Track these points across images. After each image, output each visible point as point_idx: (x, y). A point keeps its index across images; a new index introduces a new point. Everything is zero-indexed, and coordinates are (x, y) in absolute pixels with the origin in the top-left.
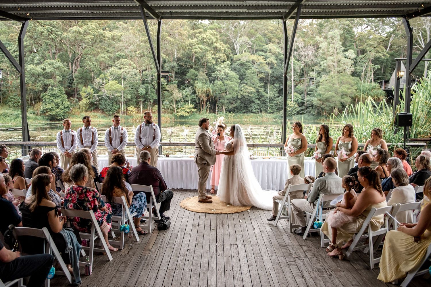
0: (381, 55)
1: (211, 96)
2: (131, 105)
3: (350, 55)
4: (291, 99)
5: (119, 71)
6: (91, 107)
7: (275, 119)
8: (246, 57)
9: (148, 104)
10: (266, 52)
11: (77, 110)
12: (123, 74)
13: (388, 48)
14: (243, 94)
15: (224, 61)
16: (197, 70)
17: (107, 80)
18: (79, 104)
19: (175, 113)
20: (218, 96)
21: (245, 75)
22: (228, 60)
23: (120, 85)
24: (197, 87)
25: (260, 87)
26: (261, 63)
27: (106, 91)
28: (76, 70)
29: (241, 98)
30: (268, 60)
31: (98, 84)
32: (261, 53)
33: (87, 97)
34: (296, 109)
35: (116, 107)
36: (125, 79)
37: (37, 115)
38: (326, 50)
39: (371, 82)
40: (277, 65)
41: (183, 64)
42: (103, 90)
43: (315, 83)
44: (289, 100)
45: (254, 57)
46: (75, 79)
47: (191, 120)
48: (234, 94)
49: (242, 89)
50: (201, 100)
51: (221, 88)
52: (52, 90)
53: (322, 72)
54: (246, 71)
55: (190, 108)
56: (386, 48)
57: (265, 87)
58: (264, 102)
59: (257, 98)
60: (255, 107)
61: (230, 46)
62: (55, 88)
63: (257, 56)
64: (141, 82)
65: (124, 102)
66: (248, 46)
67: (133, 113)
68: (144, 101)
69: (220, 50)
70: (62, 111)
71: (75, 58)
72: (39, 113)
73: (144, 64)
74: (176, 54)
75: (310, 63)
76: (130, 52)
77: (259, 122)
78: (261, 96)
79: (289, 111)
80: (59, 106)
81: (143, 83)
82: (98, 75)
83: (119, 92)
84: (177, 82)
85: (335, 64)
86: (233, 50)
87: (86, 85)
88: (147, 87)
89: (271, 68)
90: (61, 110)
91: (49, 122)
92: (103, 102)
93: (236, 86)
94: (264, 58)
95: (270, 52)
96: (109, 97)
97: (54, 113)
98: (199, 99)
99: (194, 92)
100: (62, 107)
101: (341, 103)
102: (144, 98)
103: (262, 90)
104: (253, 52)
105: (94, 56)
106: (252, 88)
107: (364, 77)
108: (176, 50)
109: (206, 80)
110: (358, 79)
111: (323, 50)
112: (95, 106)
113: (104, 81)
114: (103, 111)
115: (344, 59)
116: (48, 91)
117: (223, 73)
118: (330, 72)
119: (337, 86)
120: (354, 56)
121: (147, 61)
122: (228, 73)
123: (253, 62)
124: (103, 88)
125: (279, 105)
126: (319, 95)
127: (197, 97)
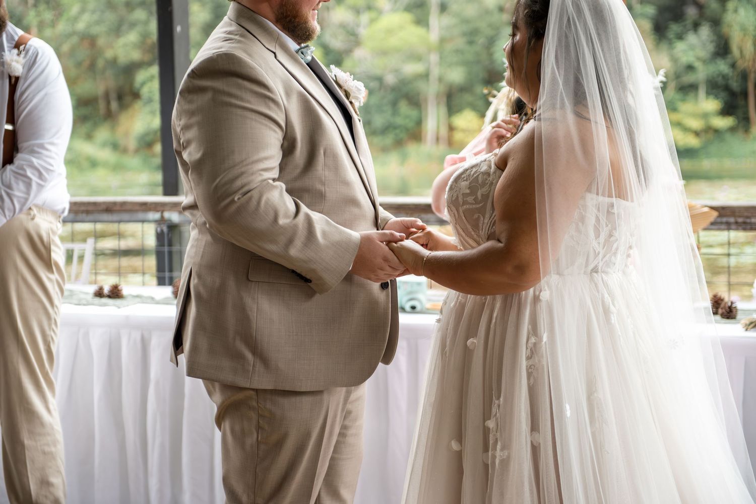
2: (464, 105)
17: (373, 14)
23: (425, 32)
24: (734, 25)
31: (337, 31)
35: (406, 118)
36: (443, 7)
37: (125, 151)
55: (705, 116)
65: (438, 97)
72: (132, 144)
83: (420, 59)
98: (744, 76)
99: (723, 49)
113: (364, 18)
124: (358, 44)
127: (733, 66)
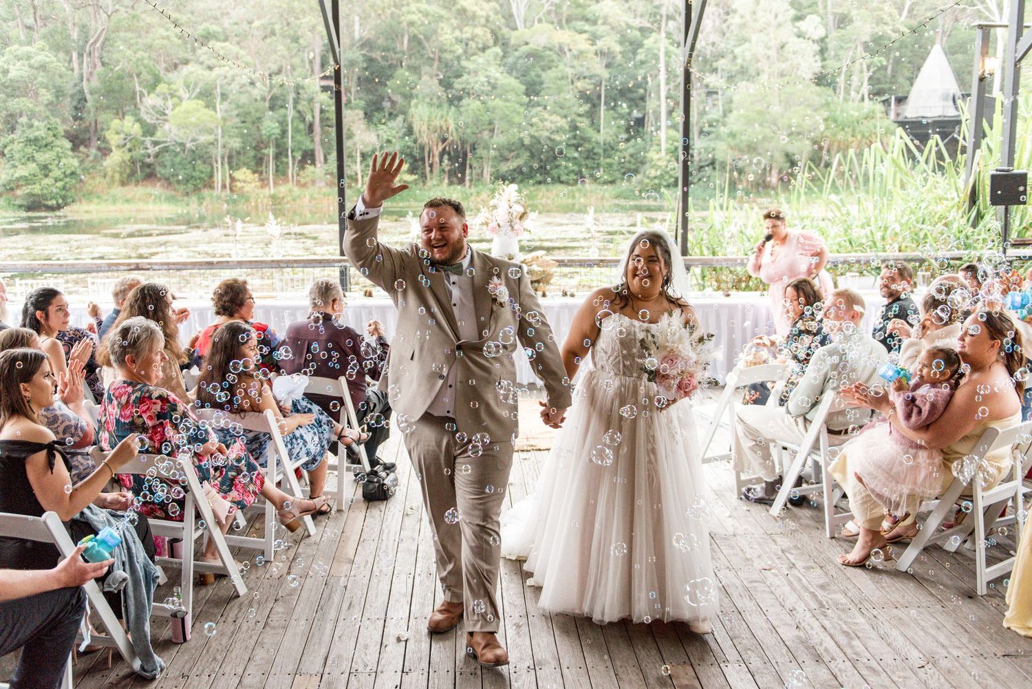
0: (888, 29)
1: (453, 141)
2: (241, 163)
3: (811, 30)
4: (659, 145)
5: (207, 73)
6: (136, 171)
7: (618, 197)
8: (541, 35)
9: (287, 163)
10: (594, 23)
11: (98, 180)
12: (218, 82)
13: (905, 13)
14: (536, 134)
15: (484, 49)
16: (415, 69)
17: (176, 100)
18: (105, 164)
19: (360, 185)
20: (471, 141)
21: (542, 83)
22: (495, 44)
23: (213, 113)
24: (416, 116)
25: (580, 115)
26: (581, 52)
27: (174, 130)
28: (91, 73)
29: (531, 145)
30: (600, 44)
31: (151, 111)
32: (580, 24)
33: (125, 145)
34: (672, 172)
35: (202, 172)
36: (224, 96)
38: (748, 17)
39: (863, 99)
40: (623, 57)
41: (377, 55)
42: (167, 126)
43: (720, 103)
44: (655, 147)
45: (563, 36)
46: (88, 97)
47: (401, 204)
48: (514, 134)
49: (534, 120)
50: (427, 150)
51: (478, 120)
52: (31, 126)
53: (738, 76)
54: (543, 75)
56: (900, 10)
57: (592, 115)
58: (590, 155)
59: (573, 145)
60: (566, 167)
61: (501, 6)
62: (36, 123)
63: (572, 33)
64: (267, 104)
65: (223, 158)
66: (547, 7)
67: (248, 188)
68: (277, 156)
69: (474, 17)
70: (60, 184)
71: (87, 42)
73: (274, 57)
74: (357, 27)
75: (708, 52)
76: (236, 24)
77: (577, 207)
78: (583, 139)
79: (655, 178)
80: (50, 171)
81: (272, 108)
82: (152, 87)
83: (210, 132)
84: (362, 103)
85: (773, 53)
86: (509, 17)
87: (119, 113)
88: (285, 116)
89: (608, 66)
90: (56, 181)
91: (24, 214)
92: (167, 157)
93: (518, 113)
94: (589, 39)
95: (604, 24)
96: (182, 145)
97: (36, 189)
98: (422, 148)
99: (410, 131)
100: (56, 173)
101: (787, 155)
102: (278, 146)
103: (584, 123)
104: (560, 22)
105: (140, 36)
106: (558, 118)
107: (845, 88)
108: (357, 18)
109: (439, 97)
110: (830, 91)
111: (742, 17)
112: (148, 170)
113: (170, 103)
114: (168, 181)
115: (796, 39)
116: (18, 132)
117: (483, 79)
118: (758, 74)
119: (776, 109)
120: (821, 33)
121: (280, 47)
122: (496, 79)
123: (561, 51)
124: (166, 120)
125: (630, 162)
126: (733, 135)
127: (415, 141)
